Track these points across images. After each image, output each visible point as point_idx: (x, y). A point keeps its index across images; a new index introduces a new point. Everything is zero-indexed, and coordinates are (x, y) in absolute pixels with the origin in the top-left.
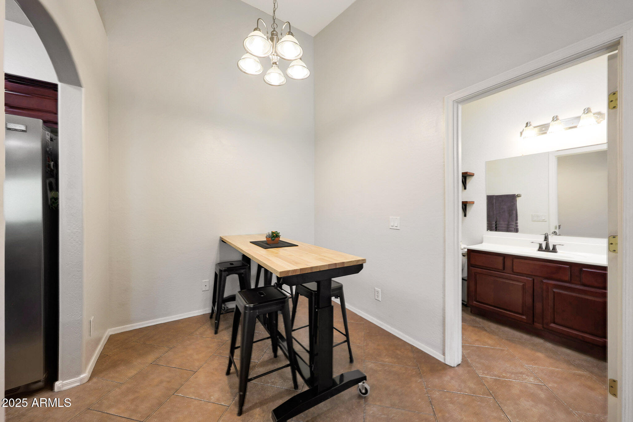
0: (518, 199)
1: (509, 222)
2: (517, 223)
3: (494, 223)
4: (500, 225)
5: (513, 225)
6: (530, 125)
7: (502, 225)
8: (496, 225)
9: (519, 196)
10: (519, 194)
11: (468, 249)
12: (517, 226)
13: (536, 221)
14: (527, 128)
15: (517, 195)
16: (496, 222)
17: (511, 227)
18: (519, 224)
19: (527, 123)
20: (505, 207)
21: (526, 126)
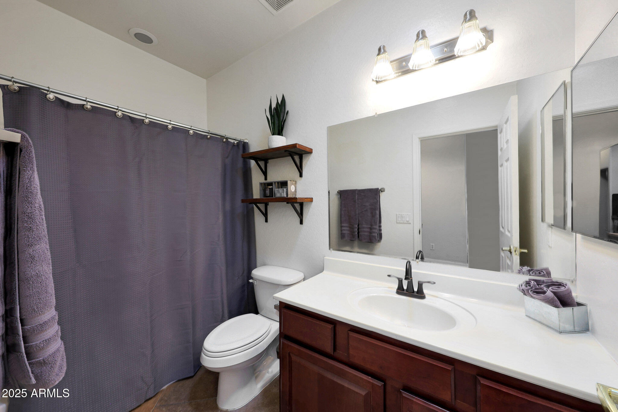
0: (382, 195)
1: (371, 225)
2: (380, 226)
3: (357, 226)
4: (362, 230)
5: (375, 229)
6: (385, 51)
7: (364, 230)
8: (358, 229)
9: (382, 190)
10: (383, 188)
11: (280, 302)
12: (380, 230)
13: (401, 223)
14: (379, 57)
15: (380, 189)
16: (358, 226)
17: (374, 232)
18: (382, 228)
19: (380, 50)
20: (367, 204)
21: (379, 54)
